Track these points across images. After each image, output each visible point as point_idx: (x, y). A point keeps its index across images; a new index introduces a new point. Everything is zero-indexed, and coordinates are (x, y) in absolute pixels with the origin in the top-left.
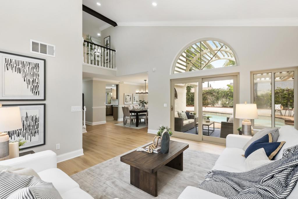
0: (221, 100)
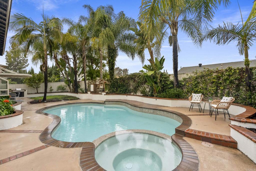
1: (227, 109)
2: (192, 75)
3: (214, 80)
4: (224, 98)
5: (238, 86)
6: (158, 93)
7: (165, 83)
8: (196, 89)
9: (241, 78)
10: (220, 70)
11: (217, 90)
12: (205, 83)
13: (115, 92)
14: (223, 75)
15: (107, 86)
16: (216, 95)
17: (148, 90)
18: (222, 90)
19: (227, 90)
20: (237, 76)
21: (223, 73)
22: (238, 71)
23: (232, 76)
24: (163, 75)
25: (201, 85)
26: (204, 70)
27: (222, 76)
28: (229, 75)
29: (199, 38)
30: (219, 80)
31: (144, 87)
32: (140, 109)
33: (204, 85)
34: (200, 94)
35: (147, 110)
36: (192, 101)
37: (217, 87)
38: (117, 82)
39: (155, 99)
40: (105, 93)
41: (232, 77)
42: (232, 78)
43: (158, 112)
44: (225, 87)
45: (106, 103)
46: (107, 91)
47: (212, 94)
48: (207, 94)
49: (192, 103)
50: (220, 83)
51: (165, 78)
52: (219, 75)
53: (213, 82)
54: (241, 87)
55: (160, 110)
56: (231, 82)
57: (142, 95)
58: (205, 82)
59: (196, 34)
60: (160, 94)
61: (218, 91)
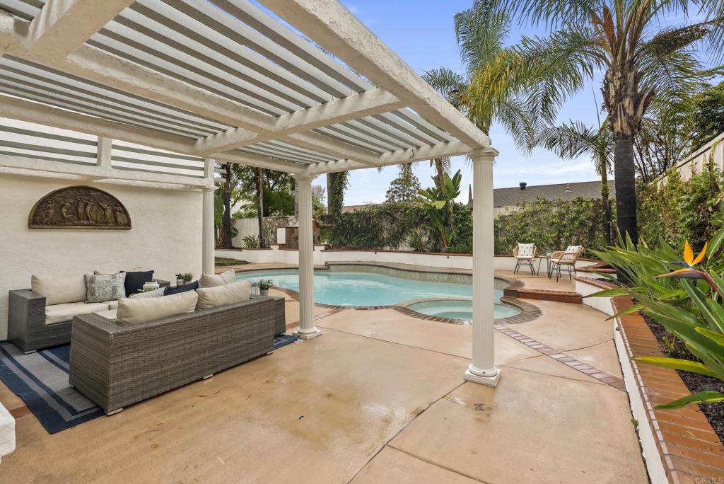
1: (573, 265)
2: (515, 210)
3: (554, 220)
4: (569, 247)
5: (592, 230)
6: (451, 246)
7: (463, 225)
8: (523, 236)
9: (597, 216)
10: (564, 201)
11: (559, 237)
12: (539, 225)
13: (345, 245)
14: (569, 212)
15: (325, 230)
16: (558, 246)
17: (425, 239)
18: (567, 238)
19: (575, 238)
20: (591, 213)
21: (569, 207)
22: (592, 205)
23: (582, 212)
24: (458, 209)
25: (532, 230)
26: (537, 201)
27: (567, 213)
28: (579, 212)
29: (526, 136)
30: (563, 219)
31: (416, 233)
32: (421, 274)
33: (536, 228)
34: (532, 245)
35: (435, 276)
36: (519, 257)
37: (560, 232)
38: (350, 223)
39: (446, 257)
40: (323, 248)
41: (584, 215)
42: (582, 217)
43: (458, 278)
44: (573, 232)
45: (332, 267)
46: (326, 243)
47: (551, 245)
48: (542, 246)
49: (519, 259)
50: (565, 226)
51: (464, 215)
52: (563, 211)
53: (553, 224)
54: (597, 233)
55: (463, 274)
56: (582, 224)
57: (413, 249)
58: (538, 223)
59: (521, 126)
60: (455, 246)
61: (561, 239)
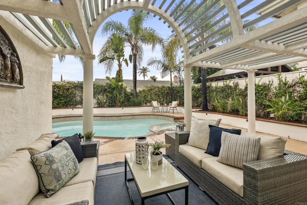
0: (97, 98)
2: (144, 89)
9: (169, 92)
